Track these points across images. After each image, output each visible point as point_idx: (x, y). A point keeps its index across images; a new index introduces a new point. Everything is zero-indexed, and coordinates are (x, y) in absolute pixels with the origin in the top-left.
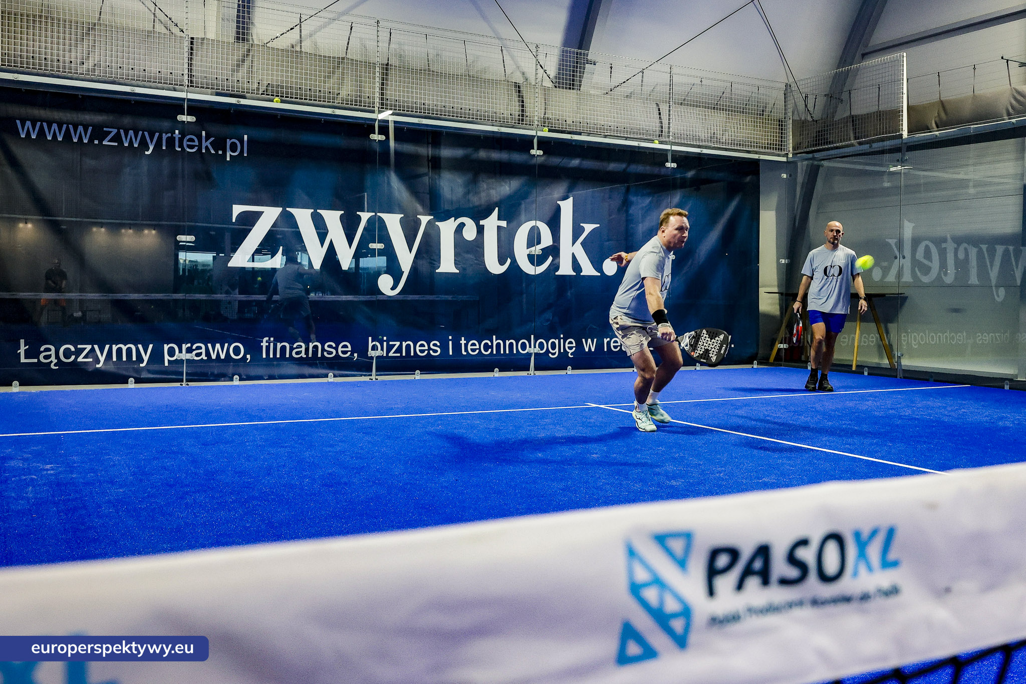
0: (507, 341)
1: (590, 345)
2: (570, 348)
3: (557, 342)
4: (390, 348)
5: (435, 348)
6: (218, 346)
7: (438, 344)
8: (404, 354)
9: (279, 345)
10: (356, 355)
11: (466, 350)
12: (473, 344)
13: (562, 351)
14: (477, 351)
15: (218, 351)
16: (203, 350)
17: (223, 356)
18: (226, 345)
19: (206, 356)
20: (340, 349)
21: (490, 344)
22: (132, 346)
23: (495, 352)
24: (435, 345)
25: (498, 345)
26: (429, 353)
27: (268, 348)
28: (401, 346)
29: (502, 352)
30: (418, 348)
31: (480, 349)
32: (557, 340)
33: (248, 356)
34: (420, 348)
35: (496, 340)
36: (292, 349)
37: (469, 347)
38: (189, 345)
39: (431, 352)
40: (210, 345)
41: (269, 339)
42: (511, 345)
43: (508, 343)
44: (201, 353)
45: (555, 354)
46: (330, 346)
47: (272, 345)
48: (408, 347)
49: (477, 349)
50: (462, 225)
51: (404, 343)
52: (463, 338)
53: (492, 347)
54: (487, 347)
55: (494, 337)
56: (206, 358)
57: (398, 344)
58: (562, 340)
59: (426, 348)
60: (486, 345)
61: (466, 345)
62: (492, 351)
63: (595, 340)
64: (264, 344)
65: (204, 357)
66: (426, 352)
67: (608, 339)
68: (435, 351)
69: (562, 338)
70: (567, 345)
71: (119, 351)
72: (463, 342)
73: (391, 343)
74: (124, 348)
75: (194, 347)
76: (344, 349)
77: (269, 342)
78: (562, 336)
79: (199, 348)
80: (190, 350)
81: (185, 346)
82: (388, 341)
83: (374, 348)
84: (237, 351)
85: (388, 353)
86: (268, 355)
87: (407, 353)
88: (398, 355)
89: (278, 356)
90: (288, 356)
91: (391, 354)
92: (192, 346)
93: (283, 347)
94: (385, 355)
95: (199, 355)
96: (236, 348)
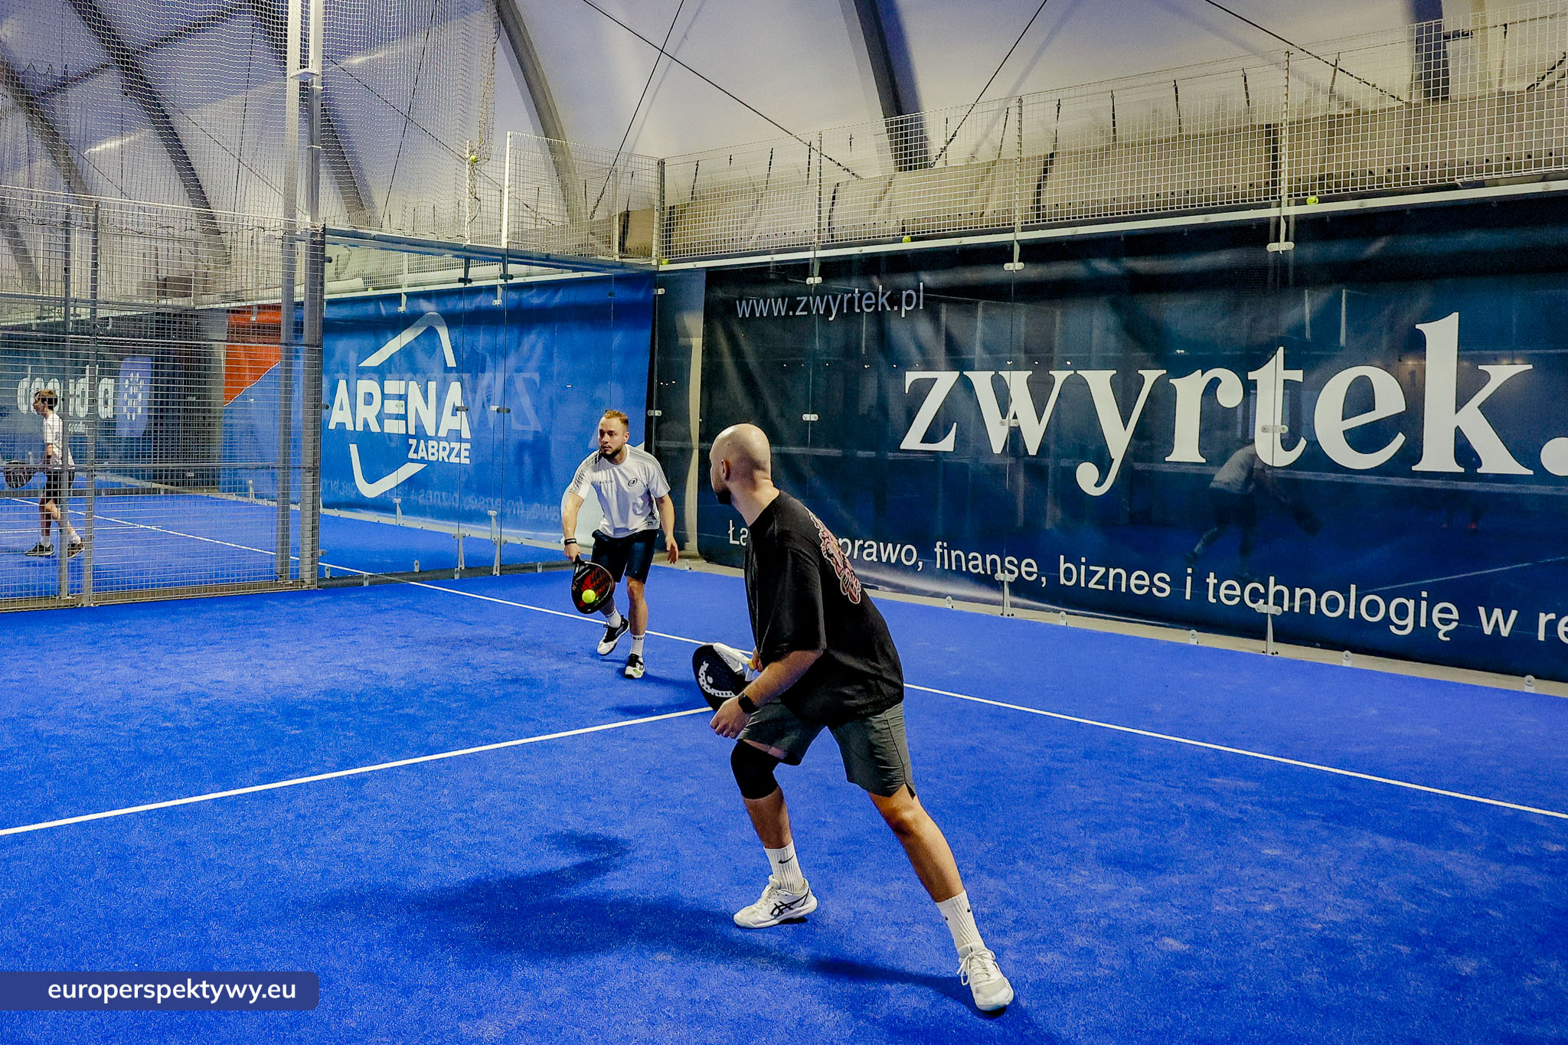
0: (1297, 589)
4: (1090, 575)
5: (1161, 586)
6: (890, 546)
7: (1168, 579)
8: (1111, 588)
9: (953, 554)
10: (1044, 579)
11: (1216, 595)
12: (1231, 587)
14: (1237, 600)
15: (890, 552)
16: (874, 550)
17: (893, 560)
18: (899, 546)
19: (876, 557)
20: (1024, 569)
21: (1262, 590)
24: (1161, 579)
25: (1279, 595)
26: (1150, 590)
27: (942, 554)
28: (1106, 575)
29: (1286, 608)
30: (1133, 582)
31: (1242, 597)
32: (1412, 602)
33: (920, 564)
34: (1137, 582)
35: (1275, 585)
36: (967, 561)
37: (1223, 592)
38: (861, 542)
39: (1154, 590)
40: (881, 544)
41: (943, 545)
42: (1305, 597)
43: (1298, 592)
44: (873, 552)
45: (1404, 627)
46: (1011, 562)
47: (946, 551)
48: (1118, 577)
49: (1238, 596)
51: (1111, 570)
52: (1212, 575)
54: (1255, 595)
55: (1272, 579)
56: (876, 559)
57: (1102, 570)
59: (1147, 582)
60: (1254, 592)
61: (1217, 587)
63: (1514, 613)
64: (938, 550)
65: (874, 558)
66: (1146, 589)
68: (1162, 590)
69: (1424, 599)
72: (1212, 580)
73: (1090, 568)
75: (866, 546)
76: (1029, 569)
77: (941, 547)
79: (871, 547)
80: (862, 548)
81: (857, 543)
82: (1087, 565)
83: (1068, 571)
84: (909, 553)
85: (1087, 582)
86: (942, 564)
87: (1117, 585)
88: (1103, 587)
89: (954, 568)
90: (964, 569)
91: (1091, 585)
92: (864, 543)
93: (958, 557)
94: (1083, 585)
95: (869, 555)
96: (909, 552)
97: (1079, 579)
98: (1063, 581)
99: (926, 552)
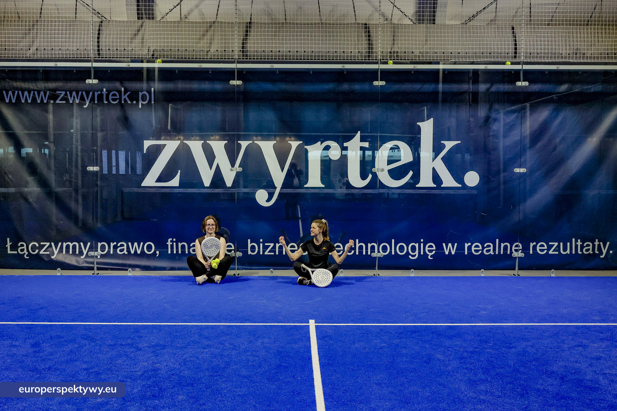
1: (450, 249)
2: (430, 251)
3: (417, 245)
4: (265, 248)
6: (136, 244)
8: (277, 253)
9: (179, 244)
13: (422, 253)
15: (136, 248)
16: (125, 247)
17: (139, 252)
19: (127, 252)
22: (76, 244)
23: (357, 253)
25: (361, 248)
27: (172, 246)
28: (275, 247)
29: (364, 253)
33: (157, 252)
38: (115, 243)
41: (173, 240)
44: (124, 249)
47: (175, 244)
53: (354, 249)
56: (127, 253)
57: (272, 245)
58: (422, 244)
62: (355, 252)
63: (456, 244)
64: (169, 243)
67: (469, 244)
69: (422, 242)
70: (427, 249)
71: (68, 247)
73: (266, 244)
74: (71, 245)
75: (119, 245)
77: (172, 242)
78: (422, 240)
79: (122, 245)
80: (116, 247)
81: (112, 244)
82: (263, 243)
83: (253, 248)
84: (149, 248)
85: (264, 252)
86: (172, 251)
87: (281, 252)
88: (273, 254)
89: (180, 252)
90: (187, 252)
91: (266, 253)
92: (117, 244)
94: (261, 253)
95: (122, 250)
96: (149, 246)
97: (259, 251)
98: (250, 252)
99: (161, 245)
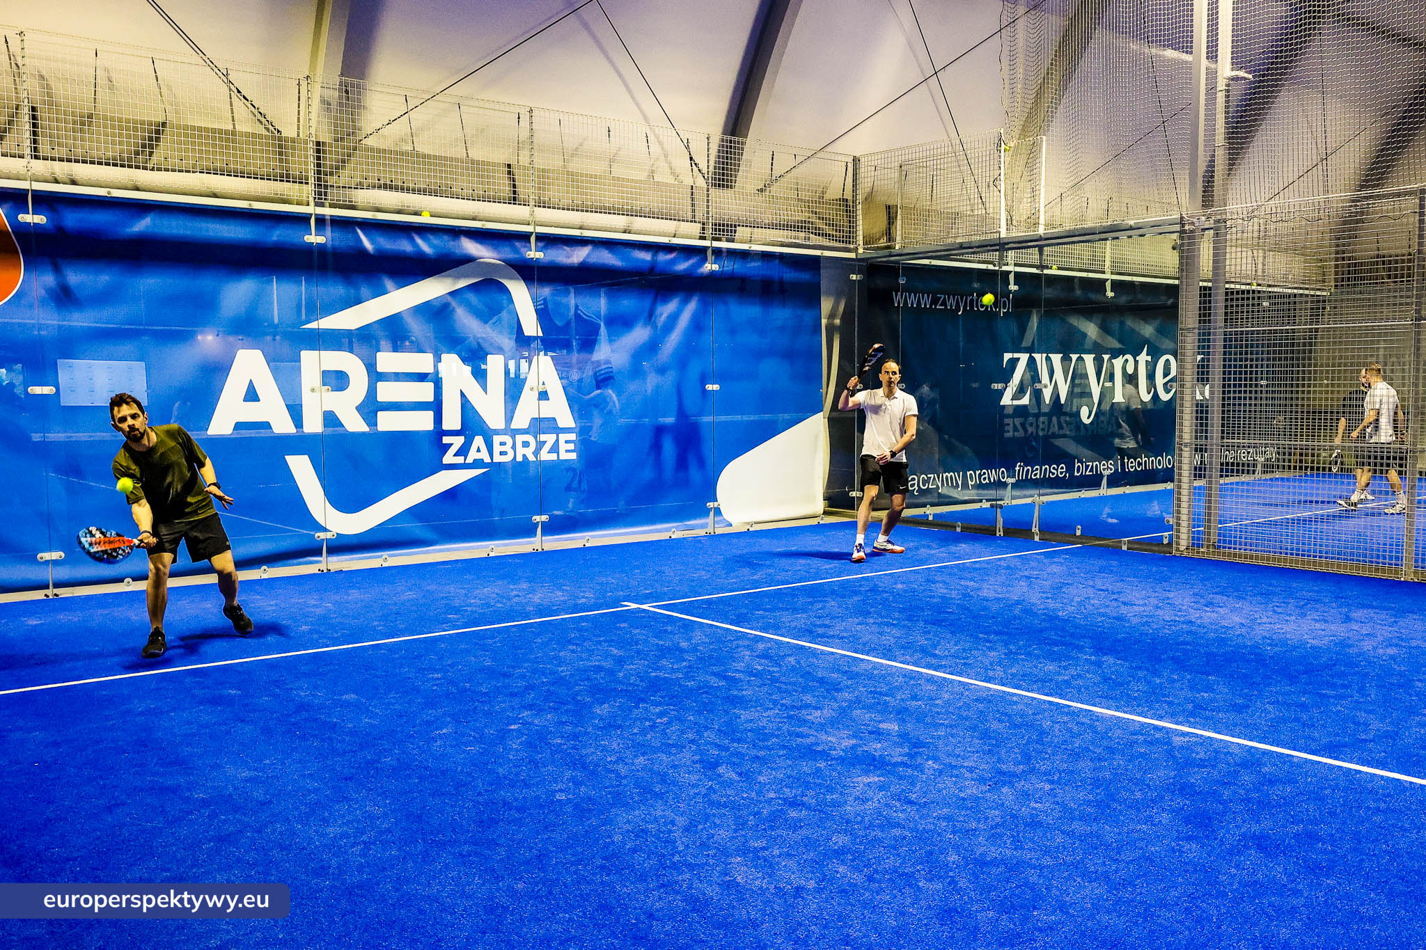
6: (994, 471)
9: (1026, 469)
10: (1070, 475)
16: (986, 475)
17: (996, 480)
18: (998, 470)
20: (1059, 470)
22: (952, 474)
27: (1019, 470)
36: (1032, 472)
40: (989, 470)
46: (1054, 468)
50: (1127, 361)
64: (1017, 468)
65: (987, 481)
71: (947, 477)
74: (949, 476)
77: (1020, 466)
79: (984, 474)
80: (980, 475)
81: (978, 473)
84: (1003, 474)
92: (981, 472)
93: (1028, 470)
95: (985, 479)
96: (1003, 472)
